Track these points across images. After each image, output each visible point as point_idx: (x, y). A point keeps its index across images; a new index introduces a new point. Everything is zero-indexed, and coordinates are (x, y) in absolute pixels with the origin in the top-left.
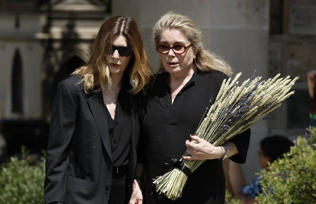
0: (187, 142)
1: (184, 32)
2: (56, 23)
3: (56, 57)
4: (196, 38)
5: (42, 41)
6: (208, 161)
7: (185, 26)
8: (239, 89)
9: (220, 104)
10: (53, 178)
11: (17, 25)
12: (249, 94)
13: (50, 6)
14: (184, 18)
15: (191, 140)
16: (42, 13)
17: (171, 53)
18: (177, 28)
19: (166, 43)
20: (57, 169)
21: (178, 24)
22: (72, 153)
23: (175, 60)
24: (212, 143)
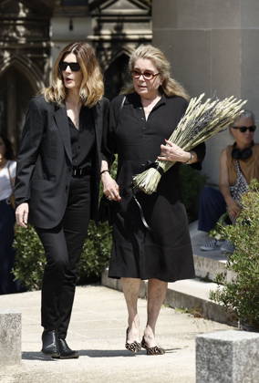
0: (162, 146)
1: (154, 62)
2: (105, 24)
3: (106, 57)
4: (164, 68)
5: (93, 42)
6: (178, 162)
7: (156, 58)
8: (202, 106)
9: (189, 118)
10: (22, 178)
11: (71, 28)
12: (211, 109)
13: (100, 10)
14: (157, 50)
15: (165, 144)
16: (93, 16)
17: (141, 78)
18: (149, 58)
19: (138, 69)
20: (25, 171)
21: (150, 55)
22: (39, 157)
23: (144, 84)
24: (182, 147)
